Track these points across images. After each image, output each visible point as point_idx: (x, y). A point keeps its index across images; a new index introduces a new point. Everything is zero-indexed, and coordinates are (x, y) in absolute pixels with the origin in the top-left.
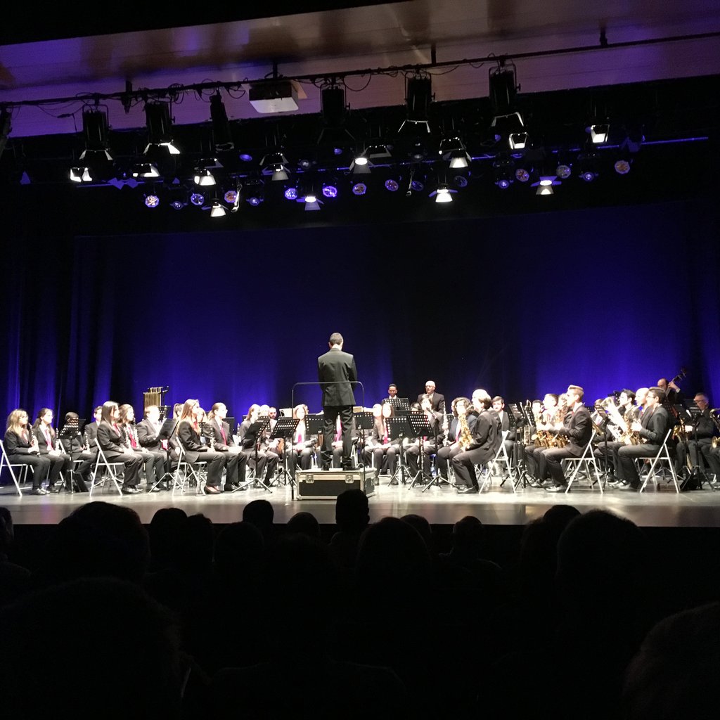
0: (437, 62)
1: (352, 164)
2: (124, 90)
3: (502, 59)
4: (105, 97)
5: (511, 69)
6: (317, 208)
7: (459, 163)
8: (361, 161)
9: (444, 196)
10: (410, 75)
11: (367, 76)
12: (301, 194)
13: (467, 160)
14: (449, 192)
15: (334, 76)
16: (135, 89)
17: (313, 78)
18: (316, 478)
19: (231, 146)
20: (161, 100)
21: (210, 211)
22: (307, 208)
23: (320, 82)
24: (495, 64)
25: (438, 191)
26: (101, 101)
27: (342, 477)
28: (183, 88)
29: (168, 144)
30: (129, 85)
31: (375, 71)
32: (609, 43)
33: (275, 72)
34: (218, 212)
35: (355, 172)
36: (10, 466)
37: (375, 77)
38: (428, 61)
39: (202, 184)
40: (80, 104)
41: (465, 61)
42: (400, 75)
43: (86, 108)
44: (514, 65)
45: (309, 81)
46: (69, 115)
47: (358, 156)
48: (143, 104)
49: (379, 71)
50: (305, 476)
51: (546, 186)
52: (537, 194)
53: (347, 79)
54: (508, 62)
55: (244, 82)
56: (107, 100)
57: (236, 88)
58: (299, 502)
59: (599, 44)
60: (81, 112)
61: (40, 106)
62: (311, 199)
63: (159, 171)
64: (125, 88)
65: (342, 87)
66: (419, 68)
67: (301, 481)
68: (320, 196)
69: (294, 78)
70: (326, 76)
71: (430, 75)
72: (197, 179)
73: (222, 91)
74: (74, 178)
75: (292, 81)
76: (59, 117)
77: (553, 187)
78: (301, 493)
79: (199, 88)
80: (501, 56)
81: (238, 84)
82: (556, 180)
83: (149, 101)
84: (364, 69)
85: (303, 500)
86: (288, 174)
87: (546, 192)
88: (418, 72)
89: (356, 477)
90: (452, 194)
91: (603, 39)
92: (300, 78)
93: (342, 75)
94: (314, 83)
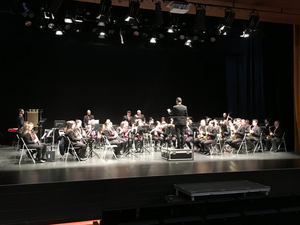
3: (253, 10)
9: (153, 41)
15: (200, 4)
18: (177, 152)
25: (152, 38)
27: (185, 152)
34: (59, 33)
36: (28, 150)
38: (232, 6)
39: (66, 22)
41: (243, 9)
49: (216, 6)
50: (172, 152)
54: (255, 12)
62: (102, 34)
67: (171, 154)
84: (211, 4)
85: (172, 161)
88: (228, 9)
89: (190, 152)
93: (205, 5)
94: (195, 6)
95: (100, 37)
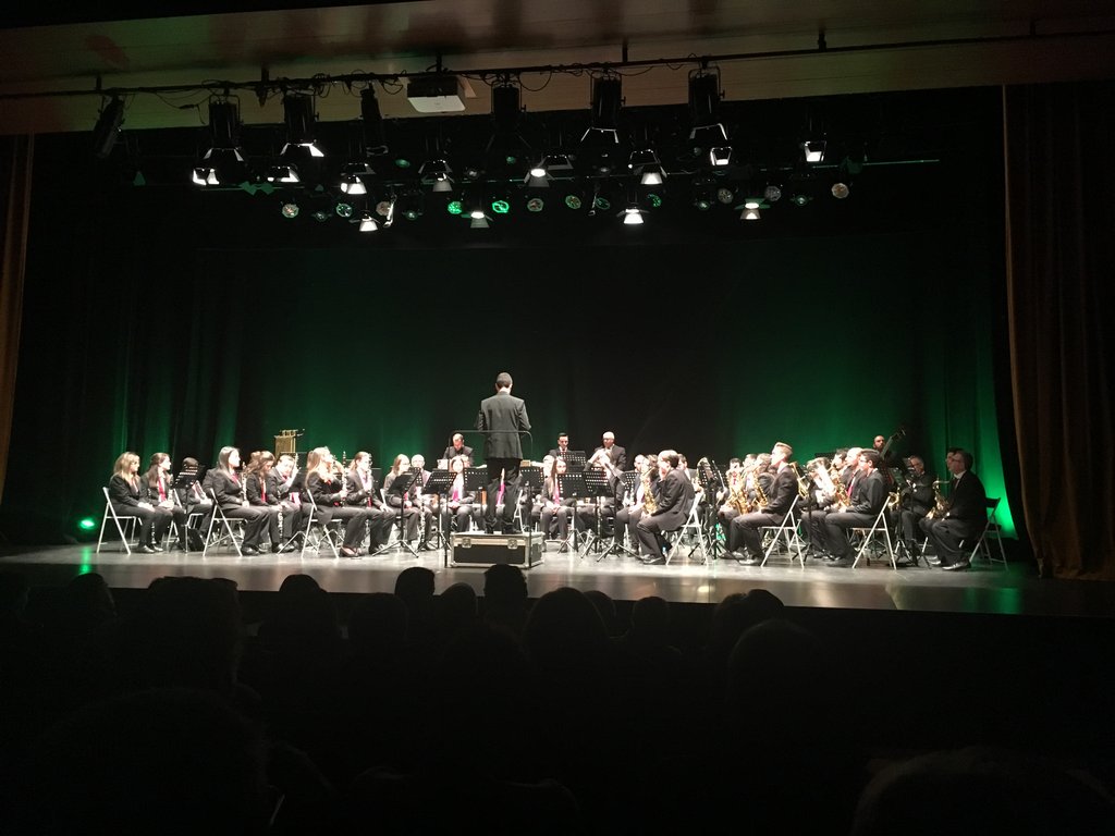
0: (630, 59)
1: (528, 176)
2: (259, 79)
3: (704, 61)
4: (237, 86)
5: (715, 72)
6: (485, 225)
7: (652, 179)
8: (538, 173)
9: (633, 217)
10: (597, 76)
11: (547, 74)
12: (467, 209)
13: (662, 176)
14: (639, 213)
15: (507, 72)
16: (272, 78)
17: (483, 74)
18: (475, 542)
19: (384, 149)
20: (302, 92)
21: (359, 225)
23: (491, 79)
24: (696, 66)
25: (627, 211)
26: (232, 91)
27: (504, 542)
28: (330, 79)
29: (310, 145)
30: (265, 74)
31: (556, 68)
32: (828, 46)
33: (439, 65)
34: (368, 226)
35: (531, 185)
37: (557, 76)
38: (621, 60)
39: (350, 192)
40: (207, 93)
41: (662, 61)
42: (585, 74)
43: (214, 99)
44: (718, 68)
45: (478, 76)
46: (192, 106)
47: (535, 166)
48: (281, 96)
49: (561, 68)
50: (461, 539)
51: (752, 210)
52: (742, 217)
53: (524, 77)
54: (711, 64)
55: (401, 75)
56: (240, 90)
57: (392, 82)
58: (453, 570)
59: (817, 47)
60: (207, 103)
61: (161, 94)
62: (478, 215)
63: (299, 176)
64: (260, 76)
65: (517, 86)
66: (607, 66)
67: (456, 545)
68: (488, 211)
69: (460, 73)
70: (498, 72)
71: (620, 75)
72: (344, 187)
73: (376, 84)
74: (196, 180)
75: (458, 76)
76: (181, 108)
77: (759, 211)
78: (456, 559)
79: (348, 80)
80: (704, 57)
81: (395, 77)
82: (764, 203)
83: (289, 93)
84: (543, 65)
85: (458, 567)
86: (451, 184)
87: (752, 216)
88: (606, 72)
89: (521, 542)
90: (643, 216)
91: (822, 42)
92: (468, 74)
93: (518, 71)
94: (484, 79)
95: (473, 226)
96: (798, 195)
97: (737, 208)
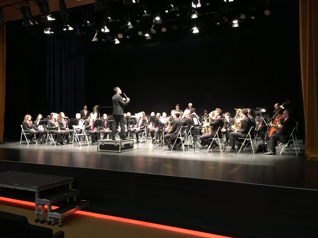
6: (150, 38)
7: (194, 16)
8: (158, 19)
12: (144, 33)
13: (197, 15)
14: (197, 29)
18: (105, 143)
21: (114, 42)
22: (147, 39)
25: (193, 29)
27: (113, 143)
34: (117, 42)
36: (25, 134)
47: (155, 16)
50: (101, 142)
51: (236, 23)
52: (232, 27)
58: (100, 152)
62: (147, 35)
67: (100, 144)
68: (150, 33)
72: (103, 30)
78: (100, 149)
82: (239, 20)
86: (134, 26)
87: (236, 25)
96: (252, 17)
97: (230, 23)
